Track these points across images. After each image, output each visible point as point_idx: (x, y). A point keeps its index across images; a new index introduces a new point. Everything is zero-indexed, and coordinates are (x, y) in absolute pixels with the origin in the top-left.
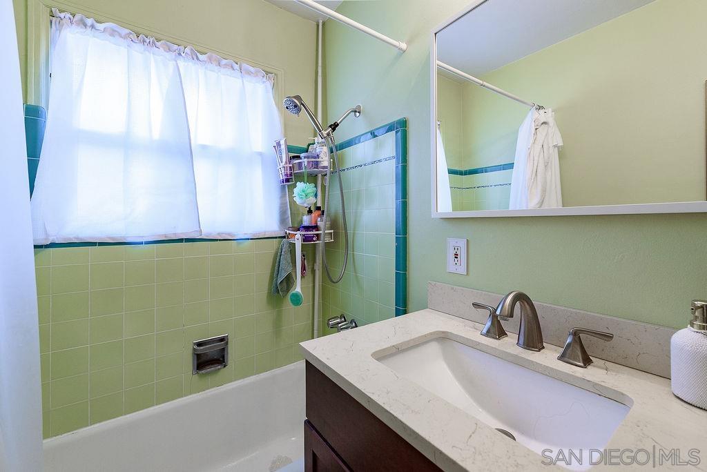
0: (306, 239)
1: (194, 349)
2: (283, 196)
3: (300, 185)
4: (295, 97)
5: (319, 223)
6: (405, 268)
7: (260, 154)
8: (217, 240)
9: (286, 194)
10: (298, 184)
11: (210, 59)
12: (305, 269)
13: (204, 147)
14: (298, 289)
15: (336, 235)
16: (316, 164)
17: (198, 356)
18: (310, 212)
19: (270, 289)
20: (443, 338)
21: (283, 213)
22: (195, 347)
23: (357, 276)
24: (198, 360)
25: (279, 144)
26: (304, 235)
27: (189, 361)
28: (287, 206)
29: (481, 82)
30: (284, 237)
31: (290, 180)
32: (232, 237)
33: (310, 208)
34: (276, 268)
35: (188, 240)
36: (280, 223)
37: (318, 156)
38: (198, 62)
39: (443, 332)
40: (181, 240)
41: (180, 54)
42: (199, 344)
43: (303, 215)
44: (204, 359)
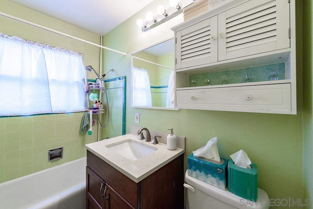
0: (94, 112)
1: (49, 152)
2: (86, 97)
3: (92, 94)
4: (89, 66)
5: (99, 107)
6: (125, 121)
7: (77, 82)
8: (59, 113)
9: (87, 96)
10: (91, 94)
11: (57, 49)
12: (94, 122)
13: (54, 80)
14: (91, 129)
15: (105, 111)
16: (99, 87)
17: (51, 155)
18: (96, 102)
19: (80, 130)
20: (129, 141)
21: (86, 103)
22: (50, 152)
23: (112, 124)
24: (50, 156)
25: (84, 80)
26: (93, 111)
27: (47, 157)
28: (87, 101)
29: (154, 63)
30: (86, 112)
31: (88, 92)
32: (65, 112)
33: (96, 101)
34: (83, 123)
35: (46, 114)
36: (85, 107)
37: (99, 84)
38: (51, 50)
39: (129, 139)
40: (44, 114)
41: (44, 47)
42: (51, 151)
43: (94, 104)
44: (53, 156)
